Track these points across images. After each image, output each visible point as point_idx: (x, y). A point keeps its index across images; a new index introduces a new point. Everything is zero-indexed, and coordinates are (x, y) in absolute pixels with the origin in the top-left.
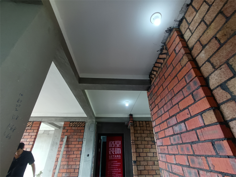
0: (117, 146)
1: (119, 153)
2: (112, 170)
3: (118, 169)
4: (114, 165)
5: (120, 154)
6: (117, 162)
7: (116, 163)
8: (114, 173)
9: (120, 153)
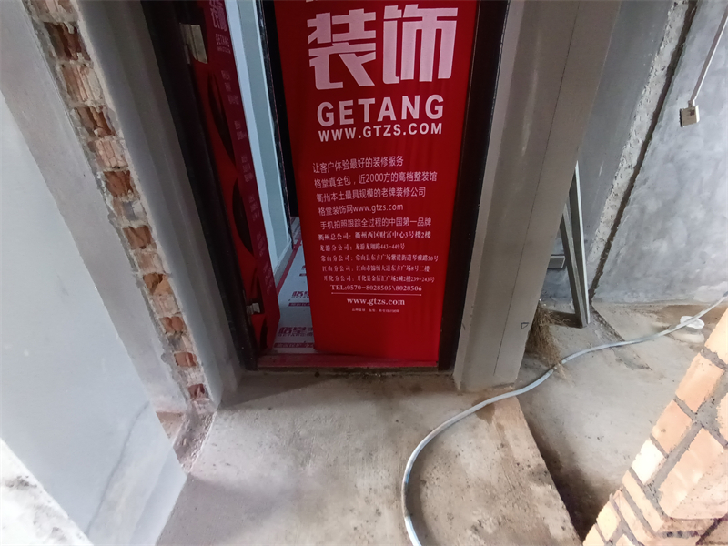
1: (426, 76)
3: (407, 221)
4: (370, 193)
5: (436, 85)
6: (406, 168)
7: (396, 169)
8: (376, 246)
9: (446, 72)
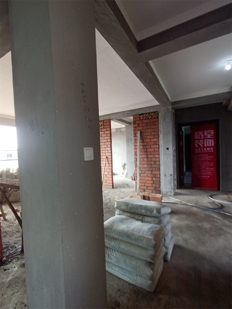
0: (207, 137)
1: (210, 145)
2: (200, 163)
3: (209, 163)
4: (203, 159)
5: (212, 146)
6: (208, 156)
